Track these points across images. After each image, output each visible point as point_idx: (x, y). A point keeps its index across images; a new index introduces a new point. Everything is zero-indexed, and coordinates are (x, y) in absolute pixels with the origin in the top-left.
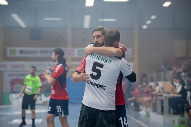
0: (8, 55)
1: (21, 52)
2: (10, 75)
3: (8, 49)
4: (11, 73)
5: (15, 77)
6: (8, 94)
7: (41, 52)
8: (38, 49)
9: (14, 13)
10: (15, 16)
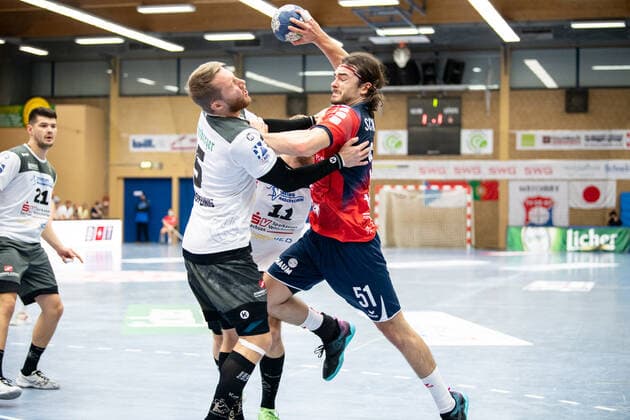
0: (519, 146)
1: (546, 140)
2: (522, 189)
3: (520, 134)
4: (524, 184)
5: (533, 194)
6: (519, 228)
7: (587, 139)
8: (583, 133)
9: (530, 58)
10: (533, 65)
